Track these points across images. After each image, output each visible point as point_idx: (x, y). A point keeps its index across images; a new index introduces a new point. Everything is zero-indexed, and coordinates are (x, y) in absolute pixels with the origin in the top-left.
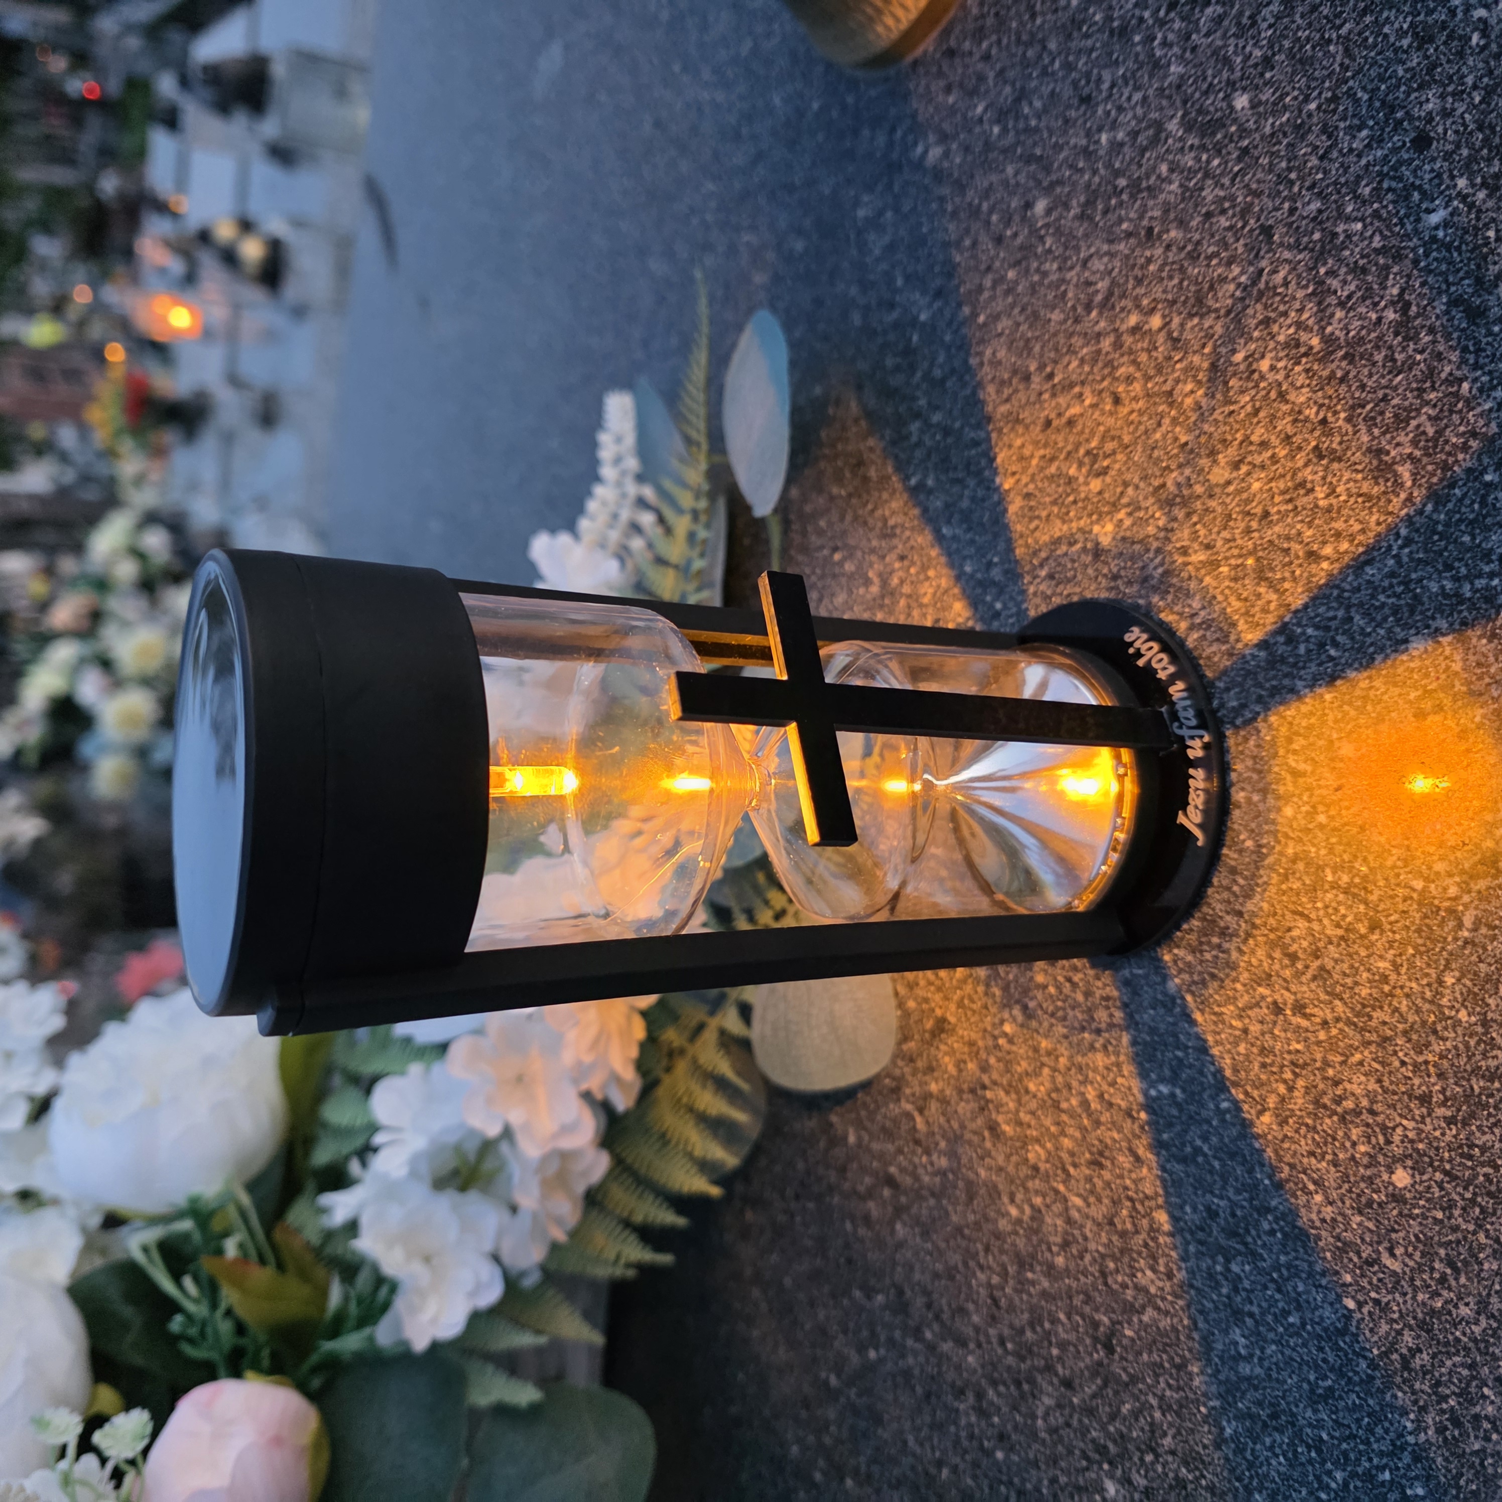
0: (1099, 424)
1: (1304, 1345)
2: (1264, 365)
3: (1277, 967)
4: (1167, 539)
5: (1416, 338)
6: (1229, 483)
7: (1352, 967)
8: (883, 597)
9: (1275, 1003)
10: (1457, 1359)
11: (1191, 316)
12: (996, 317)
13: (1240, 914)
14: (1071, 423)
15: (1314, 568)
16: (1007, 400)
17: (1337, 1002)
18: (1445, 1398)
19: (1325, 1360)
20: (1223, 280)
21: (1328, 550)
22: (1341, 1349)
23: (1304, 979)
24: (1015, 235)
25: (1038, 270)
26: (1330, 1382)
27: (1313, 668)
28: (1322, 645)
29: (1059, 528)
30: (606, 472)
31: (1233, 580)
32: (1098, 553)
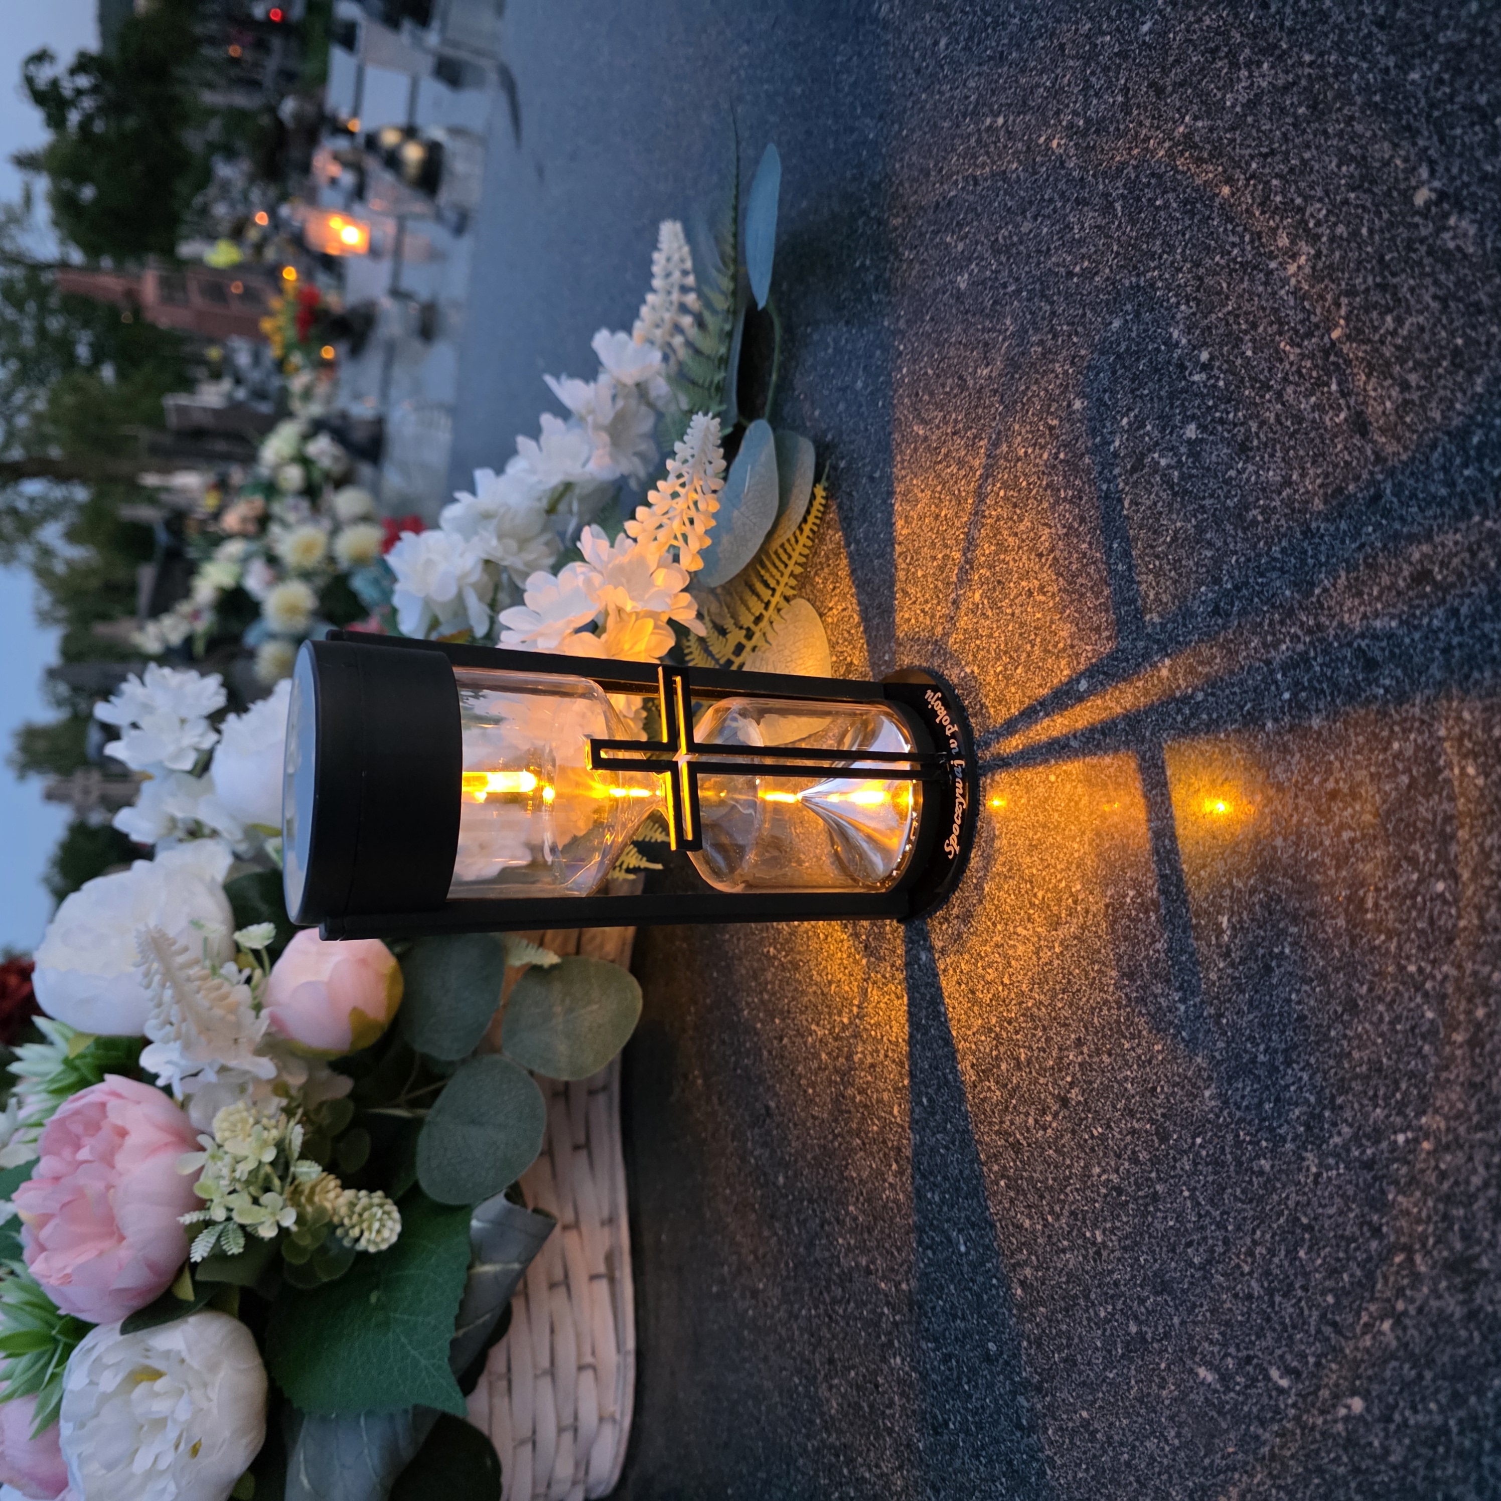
0: (965, 201)
2: (1054, 144)
3: (1032, 565)
4: (997, 278)
5: (1130, 113)
6: (1031, 231)
7: (1069, 552)
8: (835, 356)
9: (1029, 590)
11: (1019, 114)
12: (912, 131)
13: (1016, 534)
14: (950, 203)
15: (1070, 283)
16: (916, 192)
17: (1060, 579)
19: (1038, 821)
20: (1038, 86)
21: (1077, 269)
22: (1046, 810)
23: (1045, 569)
24: (927, 67)
25: (939, 92)
26: (1039, 835)
27: (1064, 353)
28: (1070, 336)
29: (939, 282)
30: (657, 283)
31: (1029, 300)
32: (959, 296)
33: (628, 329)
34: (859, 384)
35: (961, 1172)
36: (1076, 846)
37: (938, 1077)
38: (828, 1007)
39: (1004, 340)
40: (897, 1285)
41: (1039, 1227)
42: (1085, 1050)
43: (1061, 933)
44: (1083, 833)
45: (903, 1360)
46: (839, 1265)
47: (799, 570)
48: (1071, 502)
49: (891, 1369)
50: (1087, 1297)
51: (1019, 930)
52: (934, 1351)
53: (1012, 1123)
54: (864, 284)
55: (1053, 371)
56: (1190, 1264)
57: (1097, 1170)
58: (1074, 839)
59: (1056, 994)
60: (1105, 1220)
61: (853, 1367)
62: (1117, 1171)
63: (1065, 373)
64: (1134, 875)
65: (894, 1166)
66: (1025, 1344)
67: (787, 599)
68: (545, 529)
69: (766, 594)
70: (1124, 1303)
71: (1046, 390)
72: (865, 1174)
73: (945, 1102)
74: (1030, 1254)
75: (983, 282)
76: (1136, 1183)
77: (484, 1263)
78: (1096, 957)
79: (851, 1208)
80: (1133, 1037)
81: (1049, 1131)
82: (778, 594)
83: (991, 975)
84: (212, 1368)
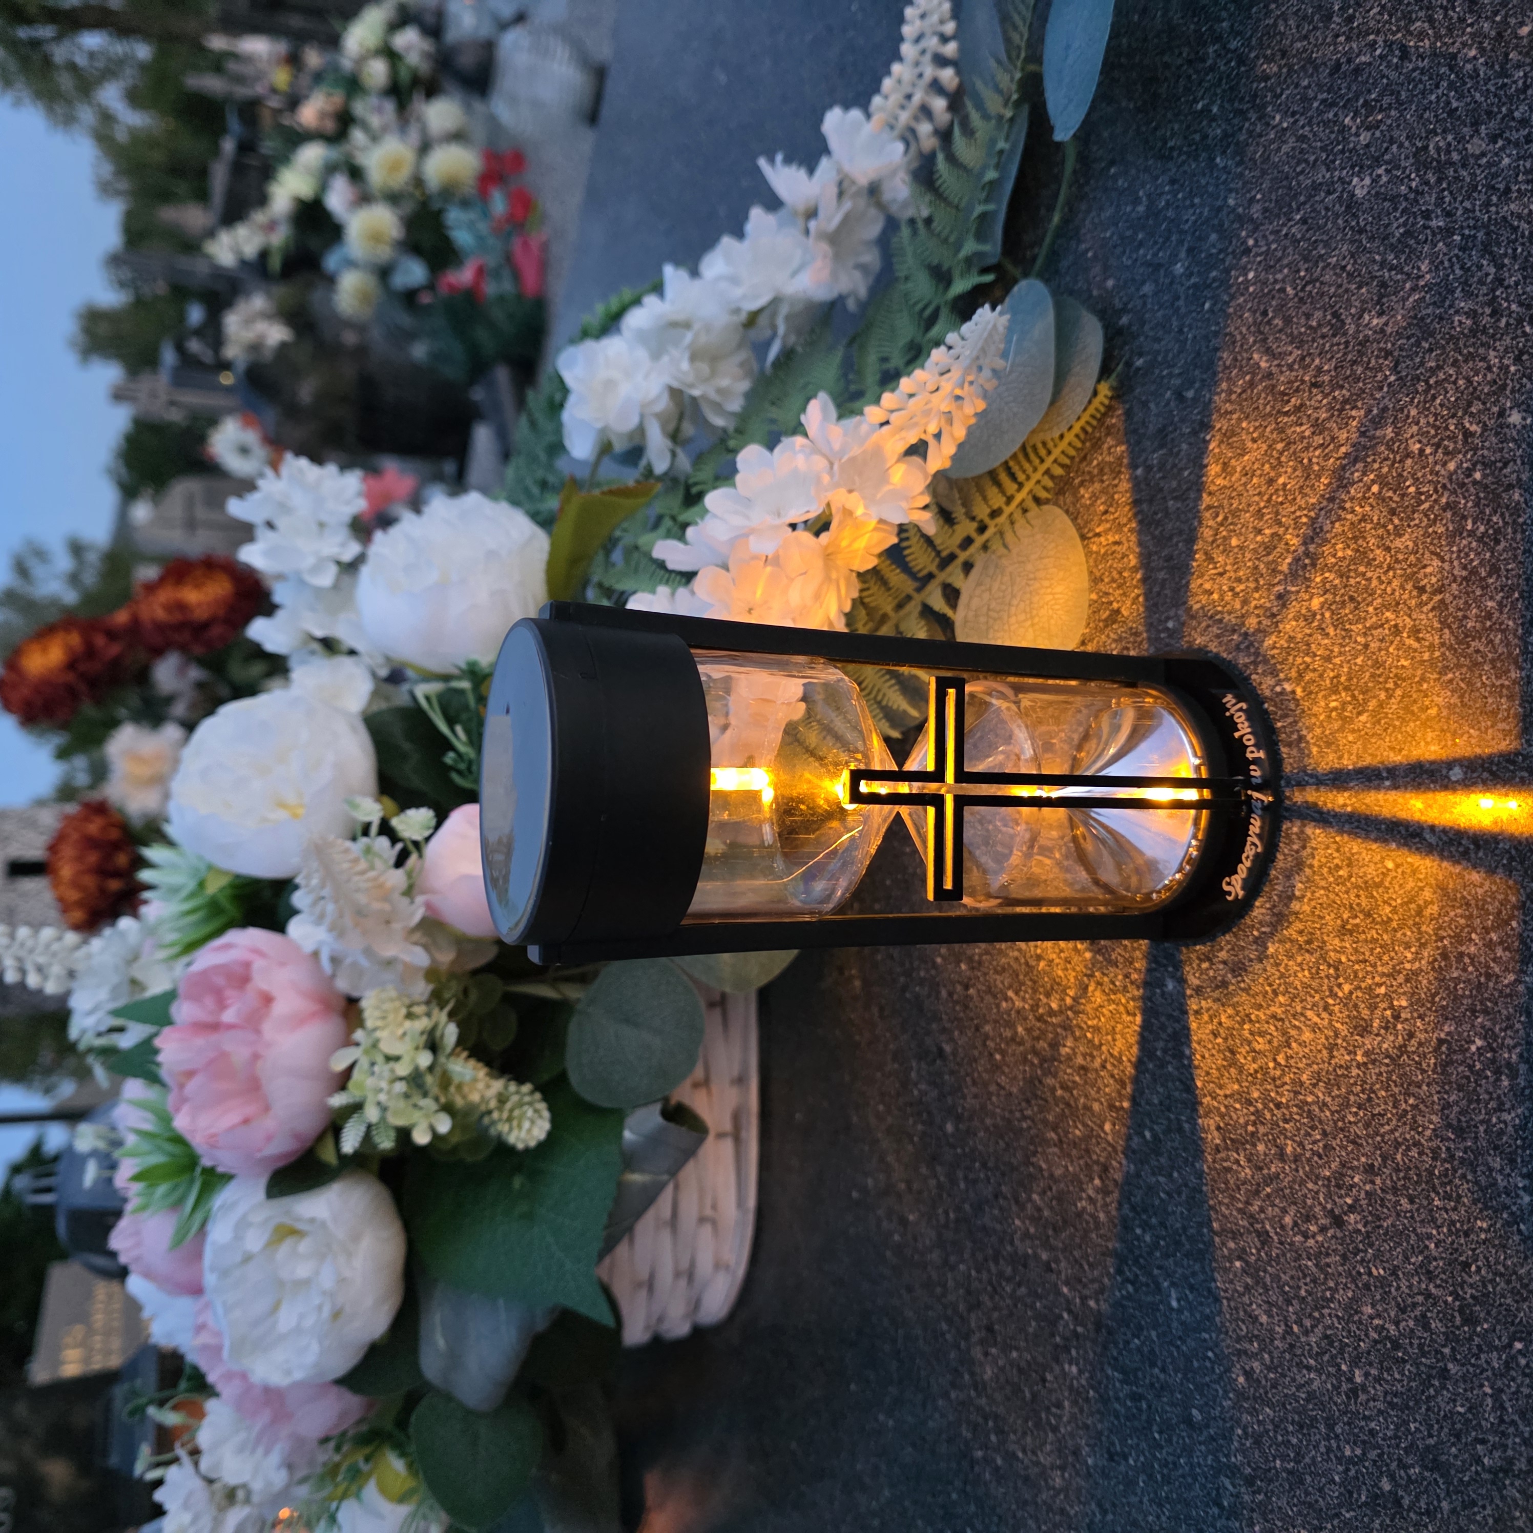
0: (1383, 77)
1: (1347, 892)
3: (1406, 596)
4: (1416, 201)
6: (1483, 154)
7: (1466, 603)
8: (1147, 218)
9: (1396, 626)
10: (1459, 911)
13: (1388, 549)
14: (1358, 71)
16: (1305, 37)
17: (1446, 631)
18: (1442, 939)
19: (1359, 905)
22: (1373, 897)
23: (1425, 609)
26: (1357, 921)
27: (1508, 340)
29: (1322, 175)
30: (907, 49)
31: (1463, 249)
32: (1352, 205)
33: (865, 106)
34: (1179, 268)
35: (1185, 1228)
36: (1409, 956)
37: (1169, 1119)
38: (1035, 982)
39: (1414, 289)
40: (1084, 1299)
41: (1279, 1330)
42: (1378, 1181)
43: (1369, 1042)
44: (1423, 946)
45: (1081, 1372)
46: (1012, 1243)
47: (1058, 471)
48: (1480, 540)
49: (1064, 1374)
50: (1330, 1427)
51: (1309, 1014)
52: (1122, 1382)
53: (1262, 1210)
54: (1205, 137)
55: (1484, 359)
56: (1478, 1461)
57: (1369, 1310)
58: (1408, 946)
59: (1348, 1106)
60: (1371, 1364)
61: (1017, 1349)
62: (1397, 1324)
63: (1504, 369)
64: (1488, 1024)
65: (1097, 1182)
66: (1240, 1432)
67: (1038, 501)
68: (740, 346)
69: (1011, 487)
70: (1380, 1456)
71: (1469, 381)
72: (1058, 1172)
73: (1176, 1149)
74: (1262, 1350)
75: (1394, 199)
76: (1421, 1346)
77: (633, 1171)
78: (1413, 1089)
79: (1035, 1197)
80: (1447, 1197)
81: (1311, 1242)
82: (1026, 490)
83: (1260, 1044)
84: (356, 1238)
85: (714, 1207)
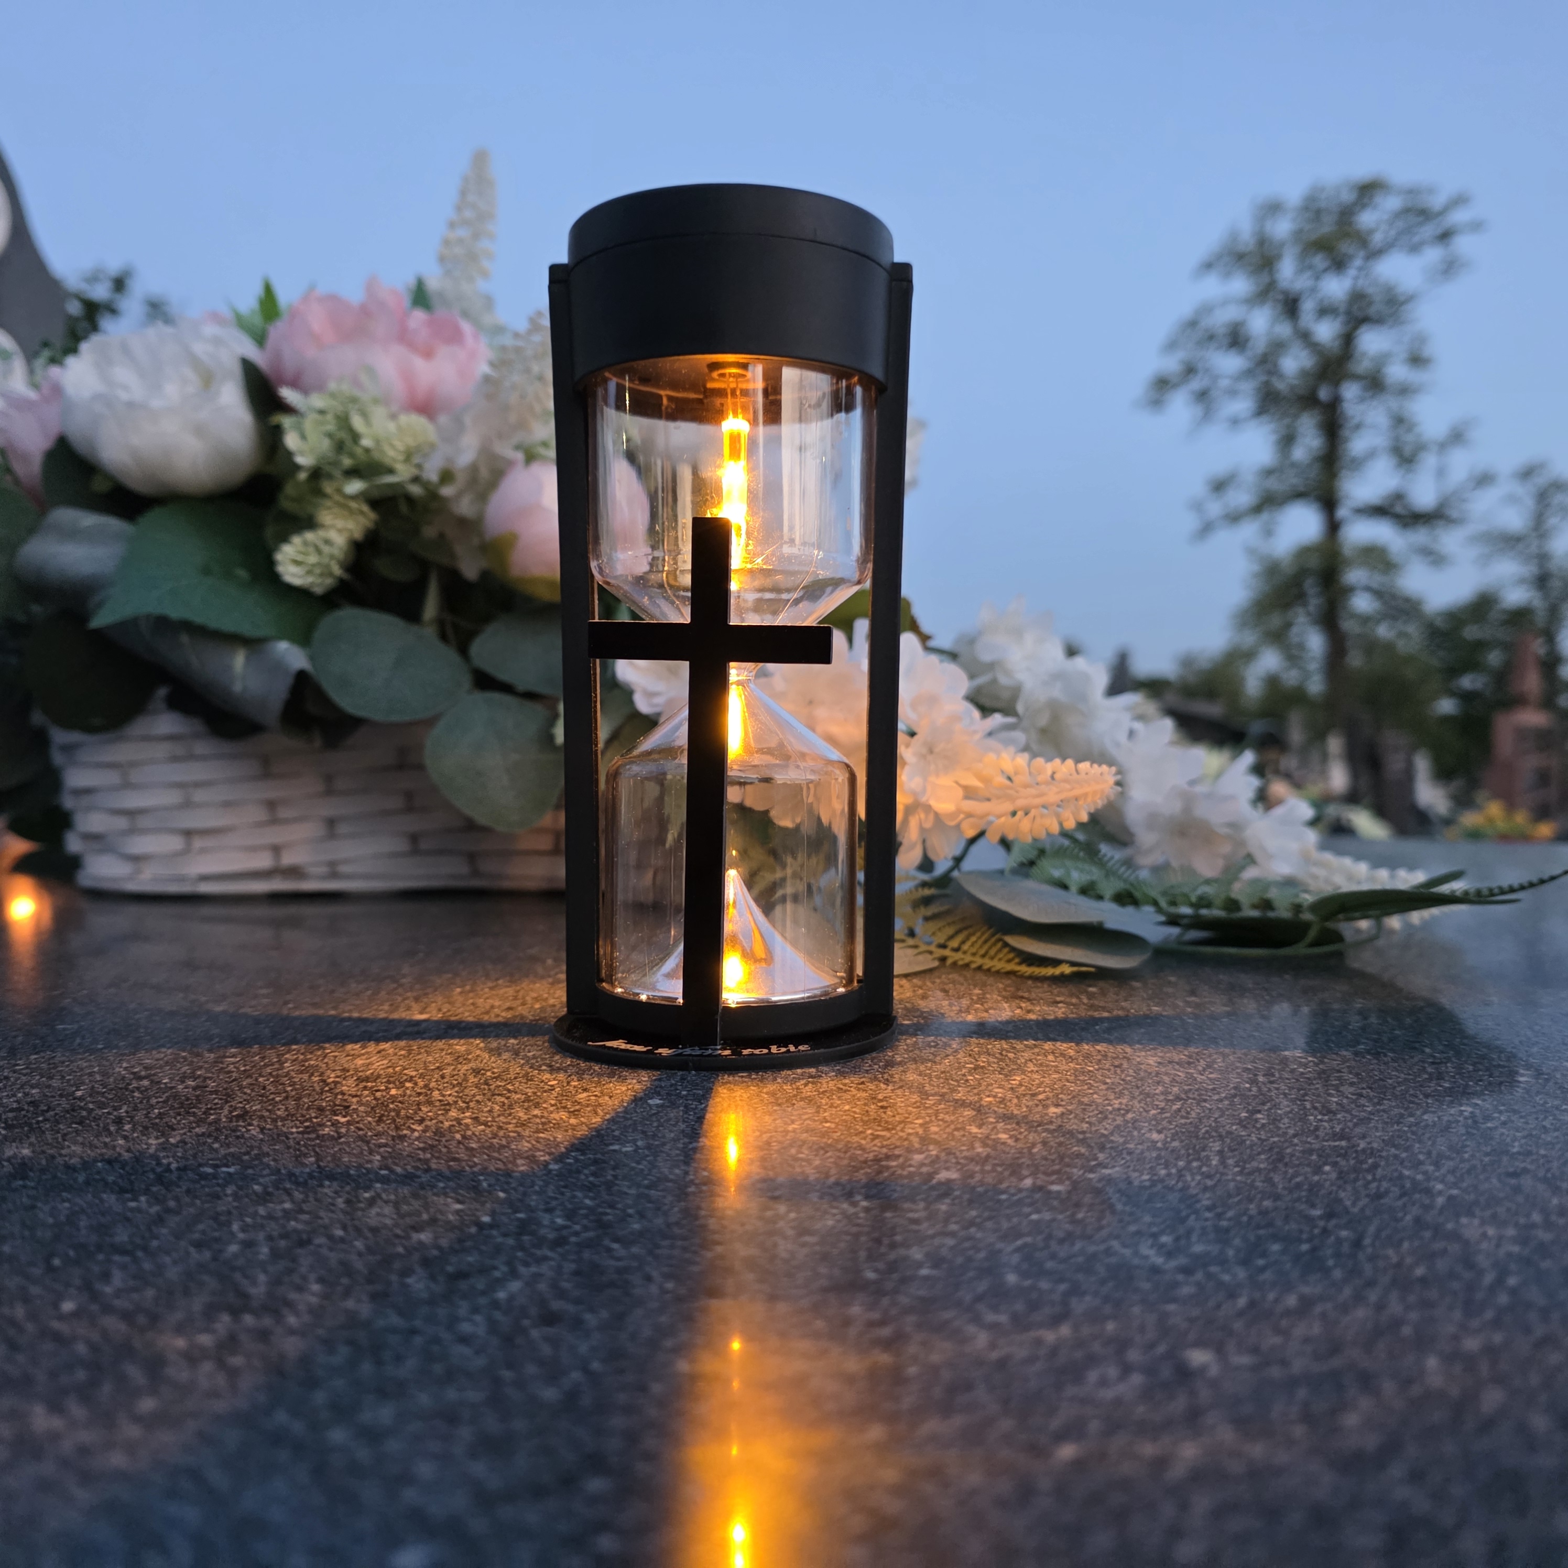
43: (349, 1082)
44: (459, 1097)
57: (35, 1091)
59: (277, 1078)
64: (364, 1122)
78: (292, 1099)
80: (162, 1114)
81: (120, 1069)
84: (199, 430)
85: (203, 851)
